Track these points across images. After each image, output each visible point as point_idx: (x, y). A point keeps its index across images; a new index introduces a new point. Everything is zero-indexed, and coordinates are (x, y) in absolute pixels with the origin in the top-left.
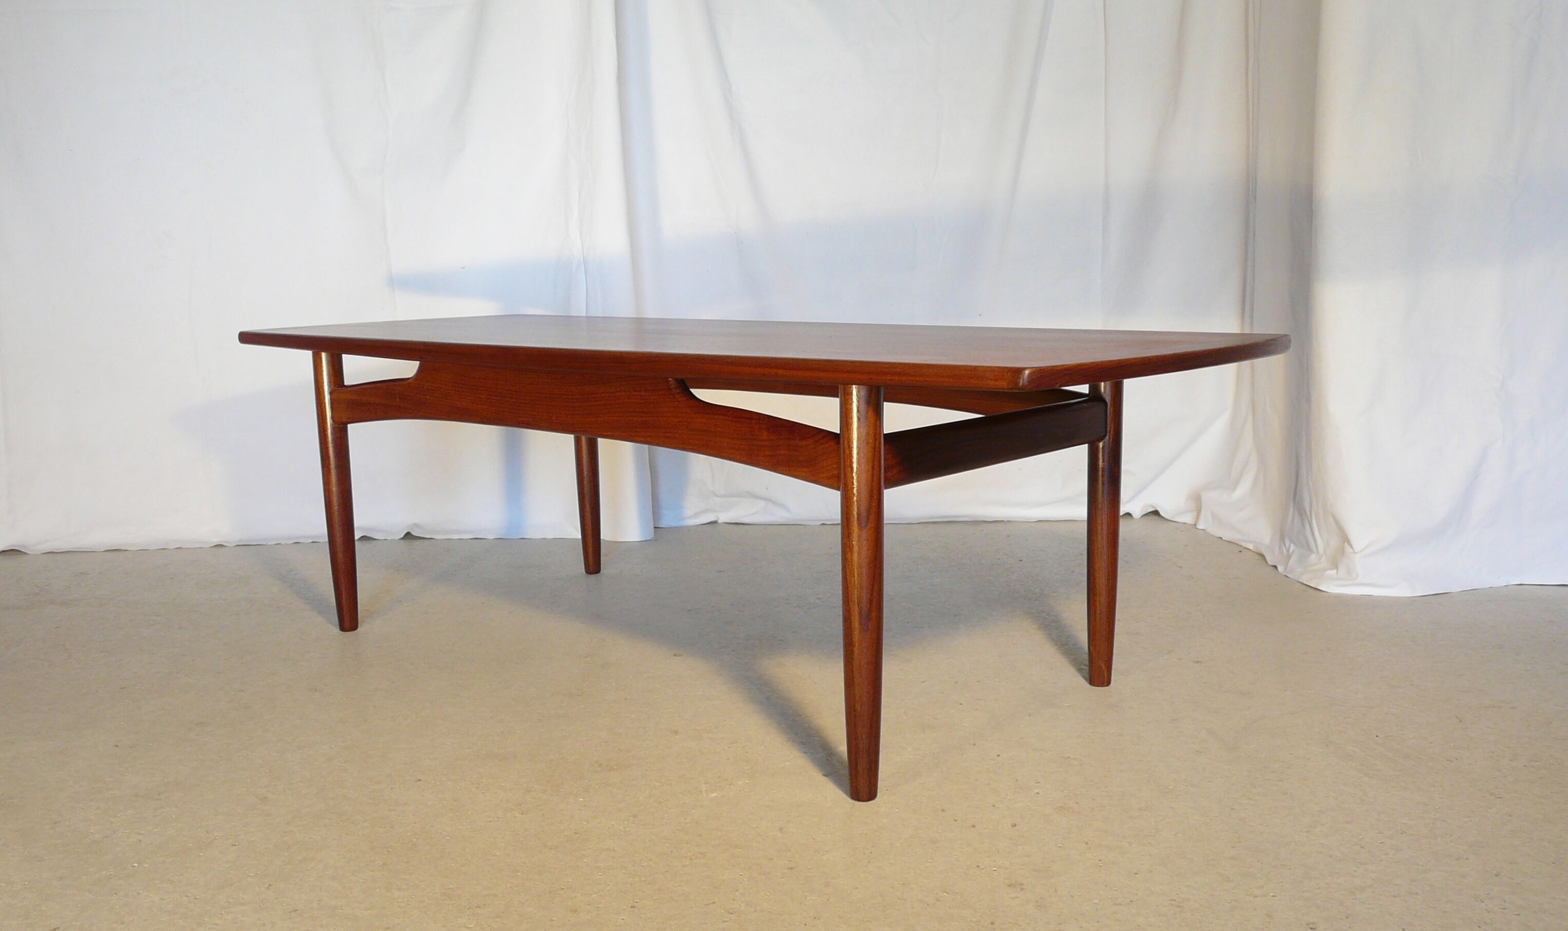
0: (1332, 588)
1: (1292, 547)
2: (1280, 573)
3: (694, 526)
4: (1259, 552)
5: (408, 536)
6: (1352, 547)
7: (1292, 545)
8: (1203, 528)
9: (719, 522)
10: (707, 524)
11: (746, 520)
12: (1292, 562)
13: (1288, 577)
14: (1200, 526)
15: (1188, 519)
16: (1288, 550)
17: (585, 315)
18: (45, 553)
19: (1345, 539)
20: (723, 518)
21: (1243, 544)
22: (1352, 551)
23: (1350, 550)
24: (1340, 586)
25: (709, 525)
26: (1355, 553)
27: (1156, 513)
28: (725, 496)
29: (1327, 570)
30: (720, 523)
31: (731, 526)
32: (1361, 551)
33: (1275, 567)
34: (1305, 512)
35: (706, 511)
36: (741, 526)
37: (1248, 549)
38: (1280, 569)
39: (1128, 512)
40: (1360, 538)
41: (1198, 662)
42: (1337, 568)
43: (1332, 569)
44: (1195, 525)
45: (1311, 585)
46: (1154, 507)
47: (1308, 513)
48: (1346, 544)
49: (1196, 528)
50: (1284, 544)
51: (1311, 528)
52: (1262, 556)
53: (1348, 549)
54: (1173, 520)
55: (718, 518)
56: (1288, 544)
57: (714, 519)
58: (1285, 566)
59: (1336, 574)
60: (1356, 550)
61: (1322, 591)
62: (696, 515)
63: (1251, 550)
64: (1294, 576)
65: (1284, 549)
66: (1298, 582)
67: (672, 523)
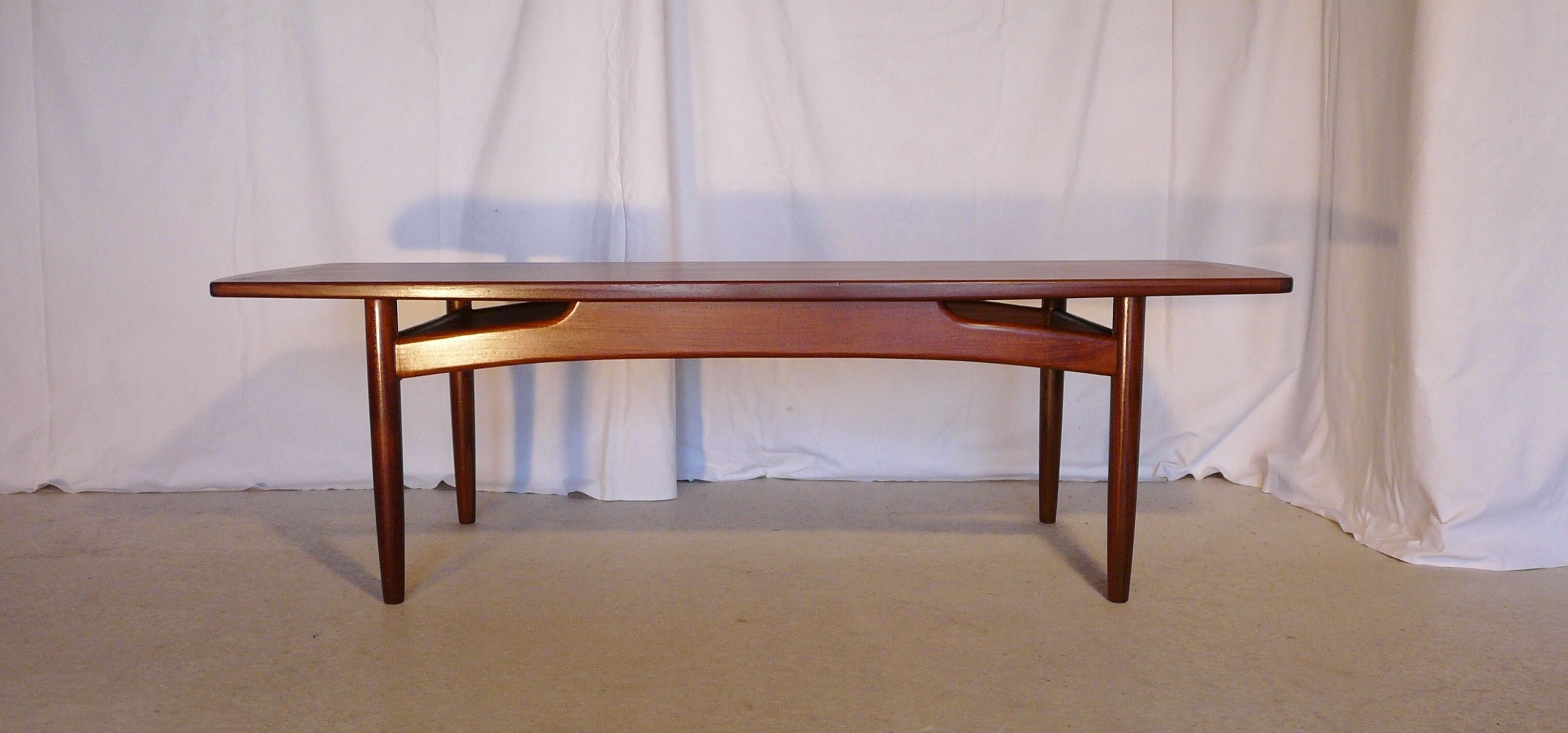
0: (1416, 558)
1: (1368, 516)
2: (1357, 542)
3: (742, 480)
4: (1331, 519)
5: (443, 486)
6: (1439, 519)
7: (1368, 513)
8: (1268, 492)
9: (767, 477)
10: (755, 479)
11: (795, 476)
12: (1370, 529)
13: (1367, 547)
14: (1267, 490)
15: (1252, 482)
16: (1364, 518)
17: (623, 261)
18: (80, 493)
19: (1431, 510)
20: (771, 473)
21: (1314, 510)
22: (1439, 522)
23: (1436, 522)
24: (1425, 558)
25: (758, 481)
26: (1441, 523)
27: (1219, 475)
28: (773, 451)
29: (1409, 540)
30: (769, 479)
31: (780, 481)
32: (1449, 522)
33: (1351, 535)
34: (1387, 478)
35: (755, 466)
36: (792, 481)
37: (1321, 516)
38: (1357, 537)
39: (1188, 473)
40: (1447, 508)
41: (1290, 637)
42: (1421, 538)
43: (1416, 540)
44: (1261, 488)
45: (1393, 555)
46: (1217, 469)
47: (1390, 478)
48: (1431, 515)
49: (1263, 492)
50: (1360, 510)
51: (1393, 495)
52: (1336, 524)
53: (1434, 519)
54: (1238, 483)
55: (767, 473)
56: (1363, 512)
57: (761, 474)
58: (1363, 535)
59: (1421, 544)
60: (1443, 520)
61: (1404, 562)
62: (744, 470)
63: (1323, 517)
64: (1373, 545)
65: (1359, 516)
66: (1378, 552)
67: (720, 477)
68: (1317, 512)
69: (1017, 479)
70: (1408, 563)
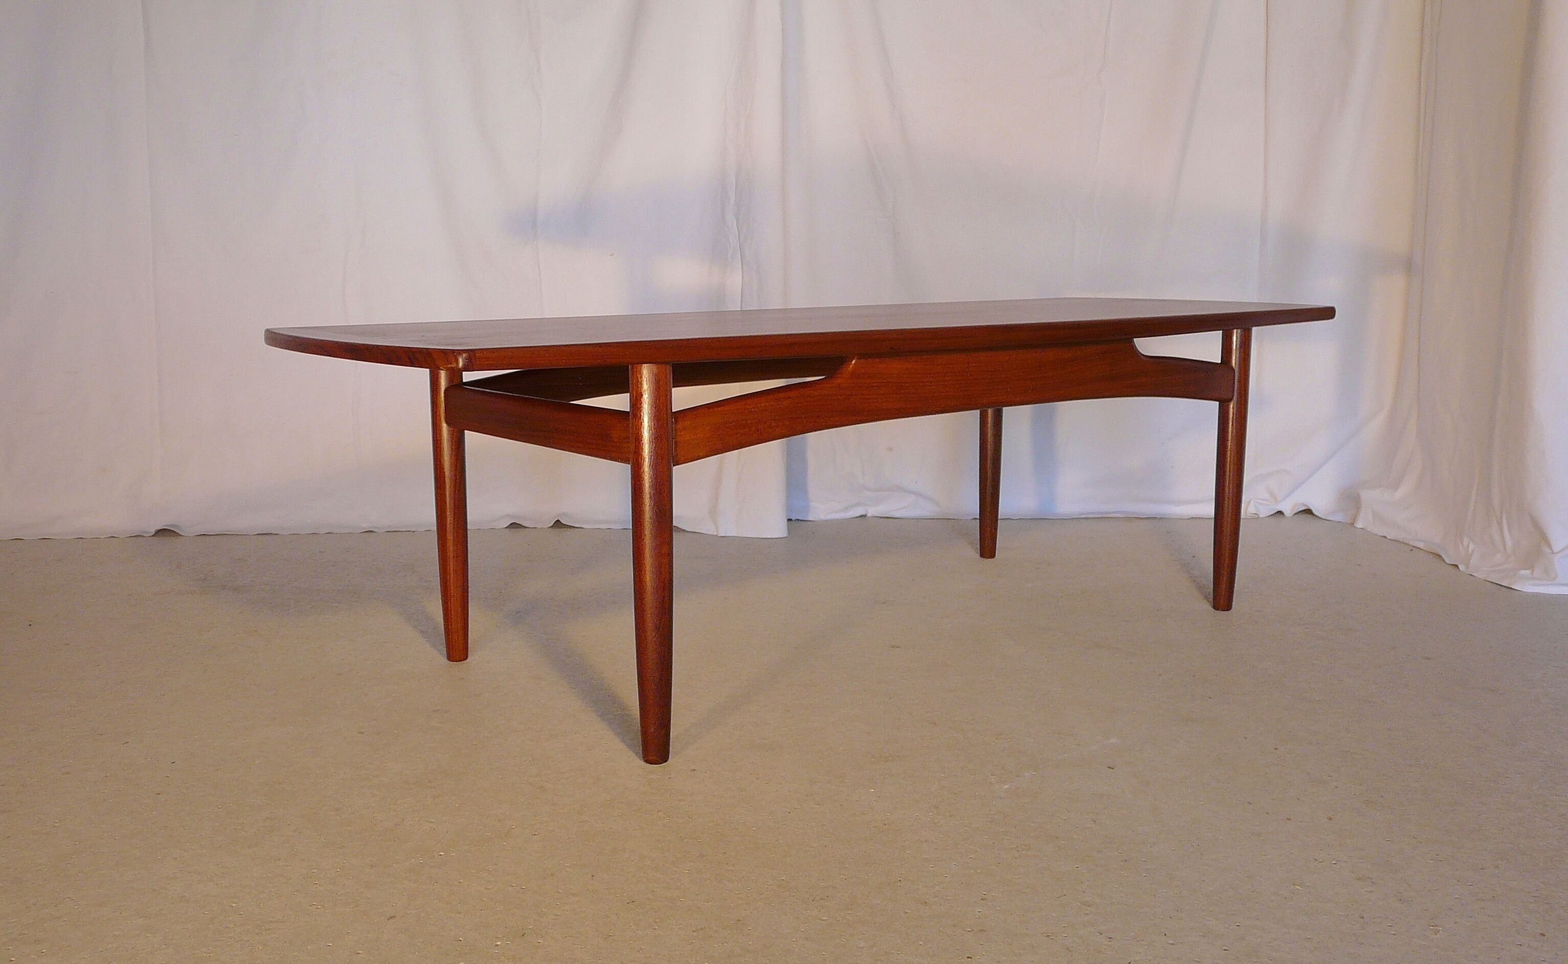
0: (1527, 585)
1: (1472, 547)
2: (1462, 572)
3: (844, 519)
4: (1431, 550)
5: (558, 524)
6: (1550, 547)
7: (1470, 543)
8: (1362, 527)
9: (869, 515)
10: (856, 517)
11: (896, 515)
12: (1474, 561)
13: (1473, 576)
14: (1359, 525)
15: (1344, 517)
16: (1467, 549)
18: (198, 535)
19: (1543, 538)
20: (872, 511)
21: (1411, 543)
22: (1550, 551)
23: (1548, 550)
24: (1537, 585)
25: (860, 518)
26: (1554, 553)
27: (1308, 512)
28: (874, 490)
29: (1520, 570)
30: (869, 517)
31: (881, 519)
32: (1561, 551)
33: (1457, 566)
35: (858, 505)
36: (893, 520)
38: (1461, 567)
39: (1279, 510)
40: (1559, 538)
42: (1532, 567)
43: (1527, 568)
44: (1353, 523)
45: (1503, 584)
46: (1307, 504)
47: (1497, 509)
48: (1543, 543)
49: (1355, 527)
50: (1461, 541)
51: (1500, 525)
52: (1438, 555)
53: (1546, 549)
54: (1329, 518)
55: (868, 511)
56: (1465, 543)
57: (863, 513)
58: (1467, 566)
59: (1532, 573)
60: (1556, 548)
61: (1513, 589)
62: (846, 509)
63: (1421, 549)
64: (1480, 575)
65: (1461, 547)
66: (1486, 581)
67: (823, 517)
68: (1414, 545)
69: (1113, 517)
70: (1518, 590)
